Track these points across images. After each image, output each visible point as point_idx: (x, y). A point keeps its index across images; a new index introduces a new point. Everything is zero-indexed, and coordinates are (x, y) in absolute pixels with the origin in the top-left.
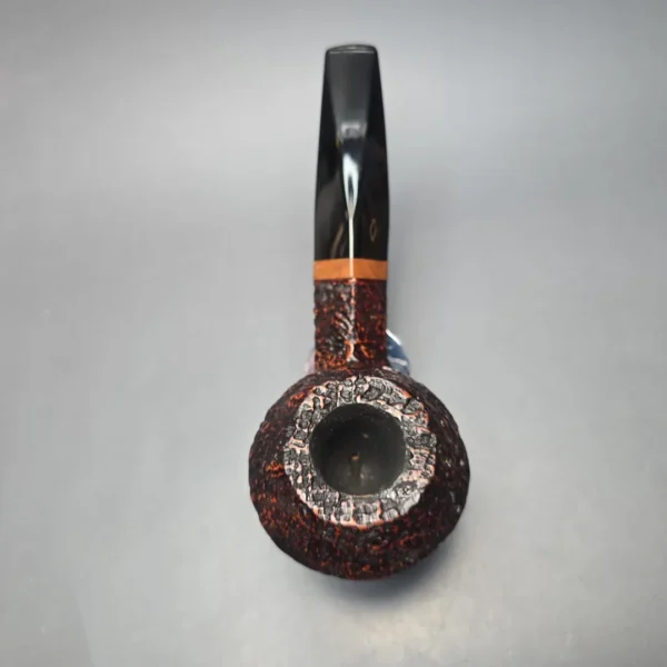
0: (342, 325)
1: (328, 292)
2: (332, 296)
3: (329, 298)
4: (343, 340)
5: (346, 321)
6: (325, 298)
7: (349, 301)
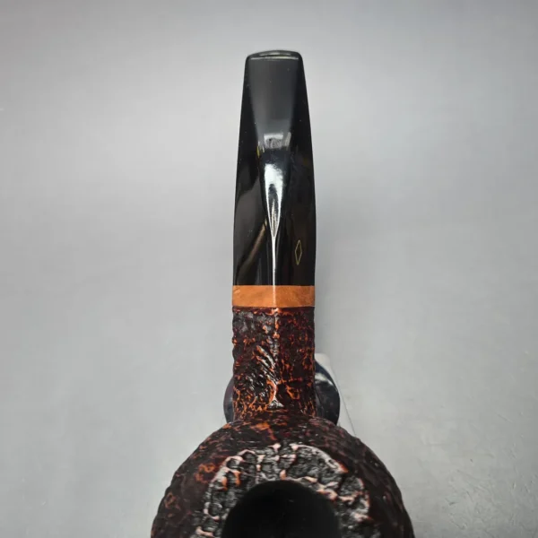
0: (264, 361)
1: (248, 321)
2: (253, 326)
3: (250, 328)
4: (265, 380)
5: (268, 357)
6: (245, 328)
7: (271, 334)
